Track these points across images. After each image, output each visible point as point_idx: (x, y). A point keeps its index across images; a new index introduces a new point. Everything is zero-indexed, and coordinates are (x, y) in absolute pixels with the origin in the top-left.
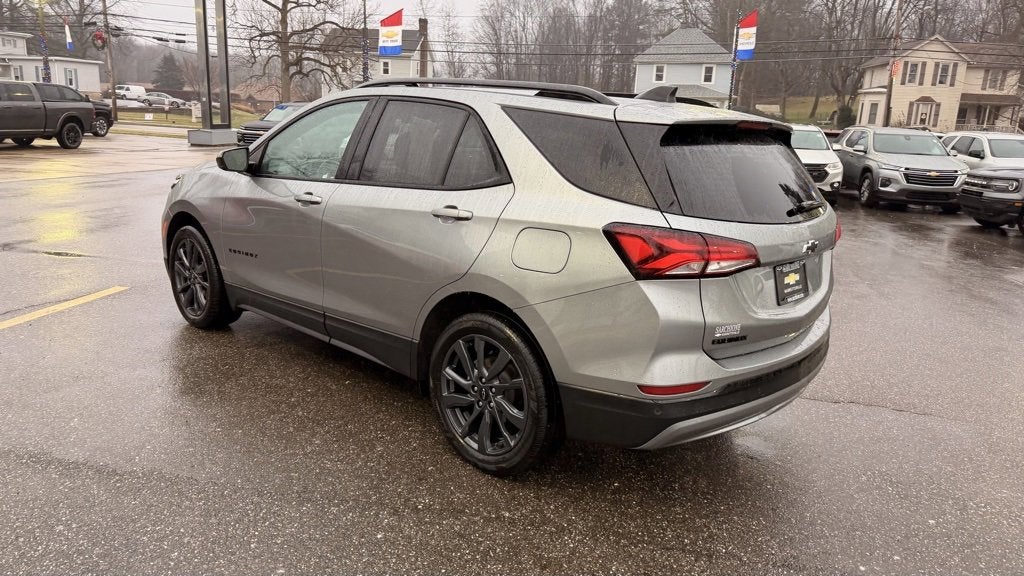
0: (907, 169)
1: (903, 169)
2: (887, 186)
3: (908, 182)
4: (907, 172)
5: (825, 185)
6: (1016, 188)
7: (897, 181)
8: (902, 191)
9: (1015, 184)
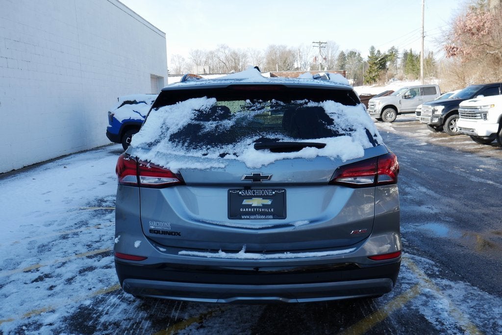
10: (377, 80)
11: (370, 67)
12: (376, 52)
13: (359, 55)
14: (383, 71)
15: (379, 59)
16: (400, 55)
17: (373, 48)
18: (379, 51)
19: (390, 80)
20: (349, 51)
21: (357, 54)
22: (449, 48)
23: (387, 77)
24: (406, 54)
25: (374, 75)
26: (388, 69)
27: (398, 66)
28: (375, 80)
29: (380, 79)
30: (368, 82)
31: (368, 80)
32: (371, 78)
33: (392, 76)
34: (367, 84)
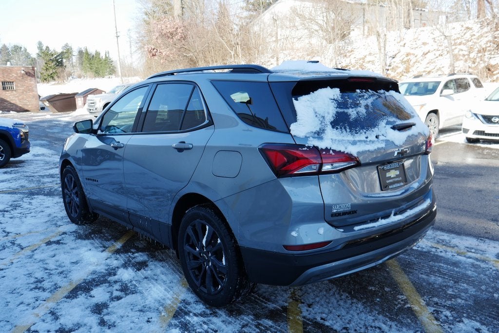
10: (56, 77)
11: (46, 63)
12: (44, 48)
13: (26, 50)
14: (61, 69)
15: (55, 56)
16: (75, 53)
17: (40, 43)
18: (47, 47)
19: (69, 78)
20: (12, 45)
21: (22, 50)
22: (150, 49)
23: (65, 75)
24: (81, 52)
25: (51, 72)
26: (65, 66)
27: (74, 64)
28: (53, 77)
29: (58, 77)
30: (45, 79)
31: (45, 78)
32: (48, 75)
33: (70, 75)
34: (45, 81)
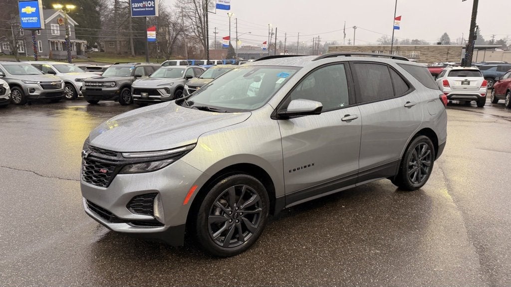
0: (40, 82)
1: (39, 83)
2: (33, 92)
3: (44, 89)
4: (42, 84)
5: (6, 96)
6: (115, 85)
7: (38, 89)
8: (42, 94)
9: (114, 83)
